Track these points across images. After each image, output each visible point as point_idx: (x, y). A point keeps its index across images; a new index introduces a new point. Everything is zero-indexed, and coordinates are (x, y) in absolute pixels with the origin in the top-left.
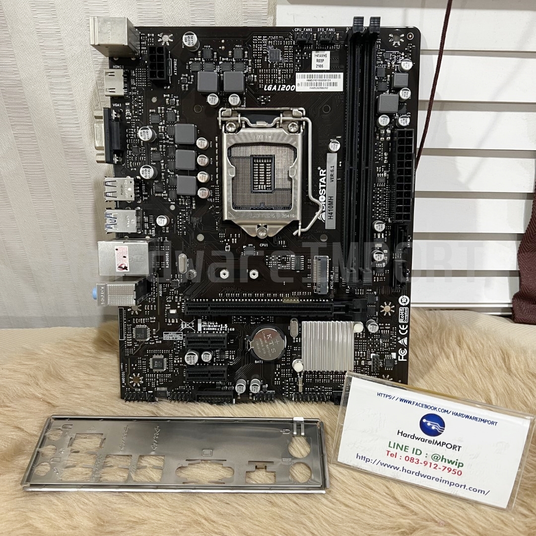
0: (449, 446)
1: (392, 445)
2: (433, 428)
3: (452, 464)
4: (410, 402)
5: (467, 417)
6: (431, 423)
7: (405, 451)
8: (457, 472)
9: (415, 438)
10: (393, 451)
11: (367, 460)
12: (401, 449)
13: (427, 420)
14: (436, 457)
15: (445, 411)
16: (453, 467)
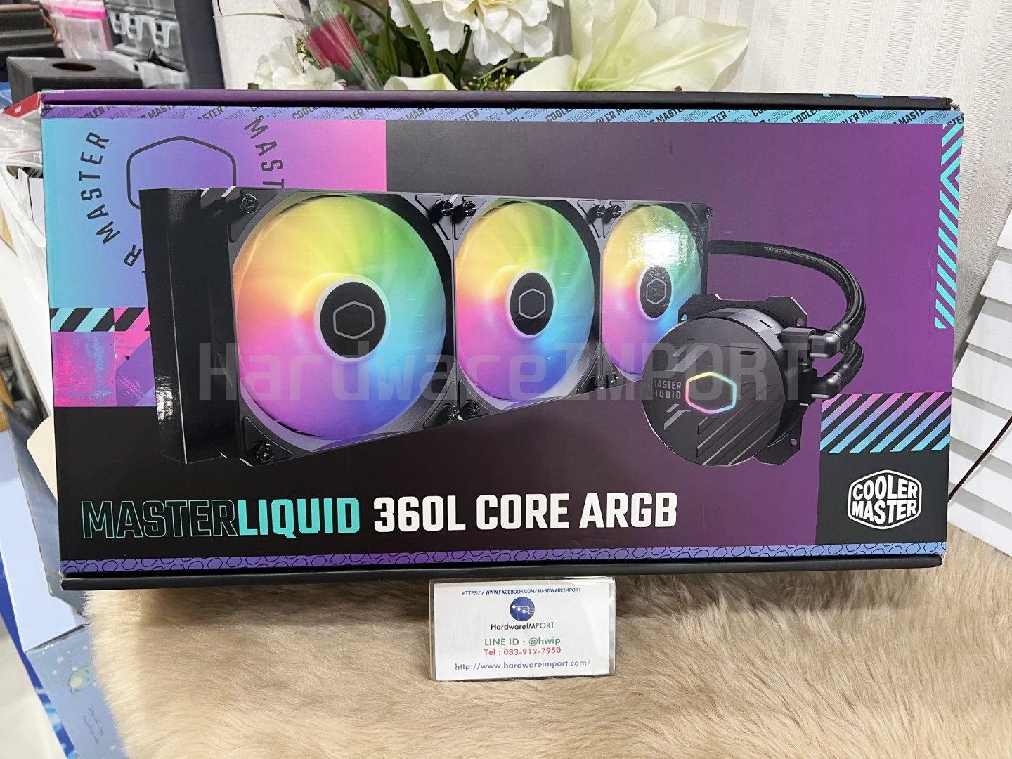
0: (543, 626)
1: (488, 642)
2: (524, 612)
3: (550, 643)
4: (496, 592)
5: (552, 591)
6: (521, 608)
7: (502, 644)
8: (556, 649)
9: (508, 628)
10: (491, 648)
11: (466, 667)
12: (498, 644)
13: (516, 605)
14: (533, 642)
15: (531, 592)
16: (551, 645)
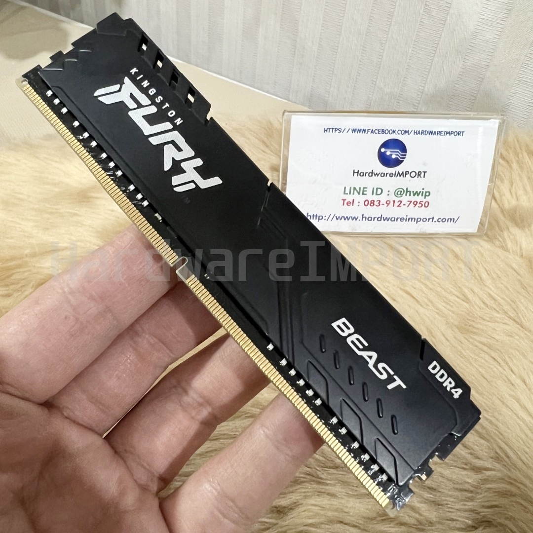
0: (413, 175)
1: (347, 191)
2: (394, 156)
3: (418, 195)
4: (364, 131)
5: (431, 133)
6: (391, 152)
7: (363, 194)
8: (423, 203)
9: (373, 175)
10: (349, 198)
11: (320, 218)
12: (359, 193)
13: (385, 149)
14: (399, 193)
15: (406, 132)
16: (419, 198)
